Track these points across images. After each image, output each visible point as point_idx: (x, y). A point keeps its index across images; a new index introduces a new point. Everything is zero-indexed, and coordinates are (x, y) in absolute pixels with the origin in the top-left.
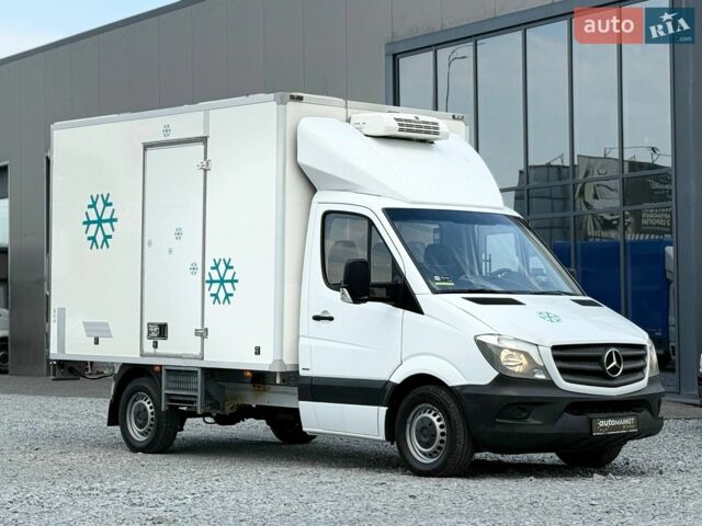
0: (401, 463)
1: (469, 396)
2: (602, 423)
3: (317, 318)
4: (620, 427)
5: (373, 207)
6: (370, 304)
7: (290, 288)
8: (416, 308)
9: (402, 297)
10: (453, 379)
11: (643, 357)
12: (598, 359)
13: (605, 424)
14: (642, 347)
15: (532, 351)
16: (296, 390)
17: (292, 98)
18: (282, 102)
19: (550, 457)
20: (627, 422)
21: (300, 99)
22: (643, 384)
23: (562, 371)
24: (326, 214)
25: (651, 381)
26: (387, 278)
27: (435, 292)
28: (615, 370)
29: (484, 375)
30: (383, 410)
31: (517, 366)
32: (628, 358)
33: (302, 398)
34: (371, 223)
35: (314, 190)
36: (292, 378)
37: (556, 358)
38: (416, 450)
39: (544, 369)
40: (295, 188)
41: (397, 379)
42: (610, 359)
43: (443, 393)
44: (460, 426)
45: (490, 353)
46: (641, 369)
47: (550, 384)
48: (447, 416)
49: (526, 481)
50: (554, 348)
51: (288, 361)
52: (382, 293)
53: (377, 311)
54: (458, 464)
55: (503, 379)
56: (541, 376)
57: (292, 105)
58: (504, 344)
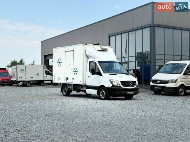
0: (99, 98)
1: (109, 88)
2: (128, 92)
3: (88, 77)
4: (131, 93)
5: (96, 61)
6: (95, 75)
7: (85, 72)
8: (102, 76)
9: (100, 74)
10: (106, 86)
11: (135, 83)
12: (128, 83)
13: (129, 93)
14: (135, 81)
15: (118, 82)
16: (85, 87)
17: (85, 45)
18: (84, 45)
19: (123, 97)
20: (132, 92)
21: (86, 45)
22: (135, 87)
23: (122, 85)
24: (90, 62)
25: (137, 86)
26: (98, 71)
27: (104, 73)
28: (130, 85)
29: (110, 85)
30: (97, 90)
31: (115, 84)
32: (132, 83)
33: (86, 88)
34: (96, 63)
35: (88, 58)
36: (85, 85)
37: (121, 83)
38: (102, 96)
39: (119, 84)
40: (85, 58)
41: (99, 86)
42: (130, 83)
43: (105, 88)
44: (107, 93)
45: (111, 82)
46: (135, 85)
47: (120, 87)
48: (105, 91)
49: (117, 101)
50: (121, 81)
51: (84, 83)
52: (97, 73)
53: (96, 76)
54: (107, 98)
55: (113, 86)
56: (119, 86)
57: (85, 46)
58: (113, 81)
